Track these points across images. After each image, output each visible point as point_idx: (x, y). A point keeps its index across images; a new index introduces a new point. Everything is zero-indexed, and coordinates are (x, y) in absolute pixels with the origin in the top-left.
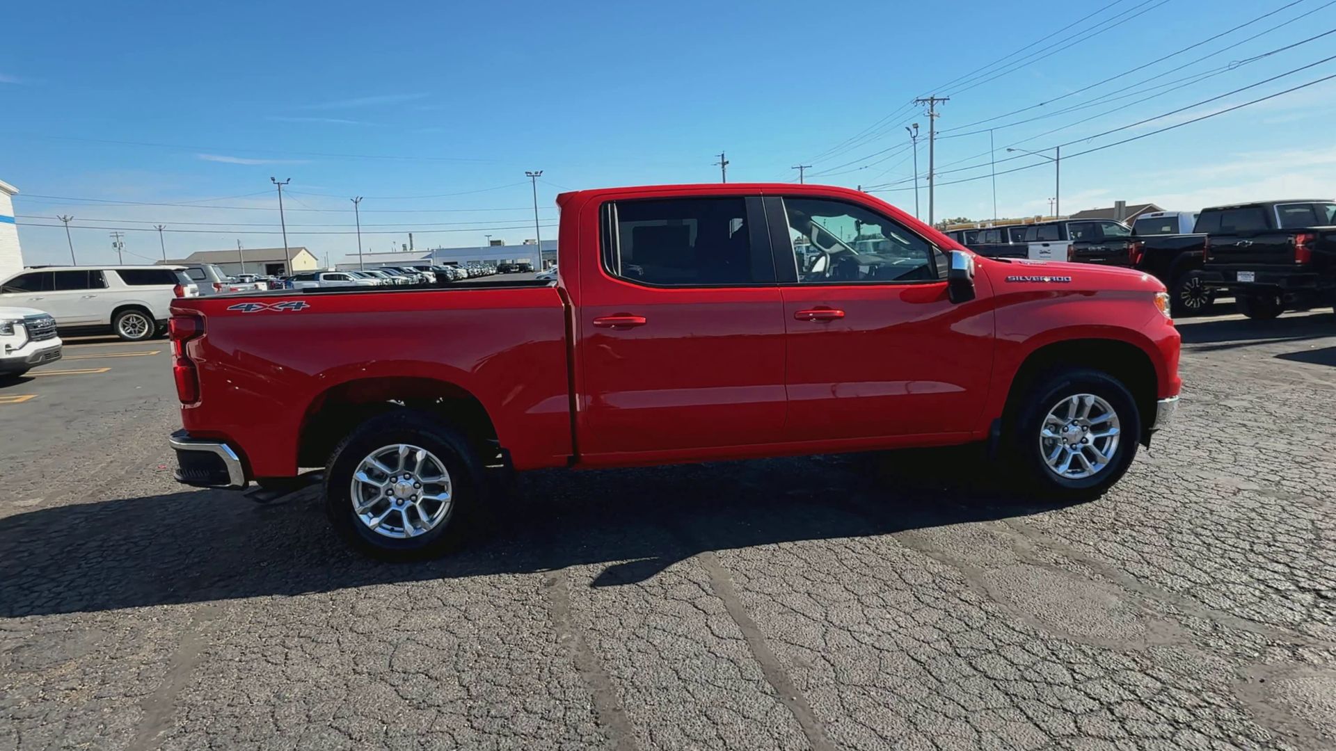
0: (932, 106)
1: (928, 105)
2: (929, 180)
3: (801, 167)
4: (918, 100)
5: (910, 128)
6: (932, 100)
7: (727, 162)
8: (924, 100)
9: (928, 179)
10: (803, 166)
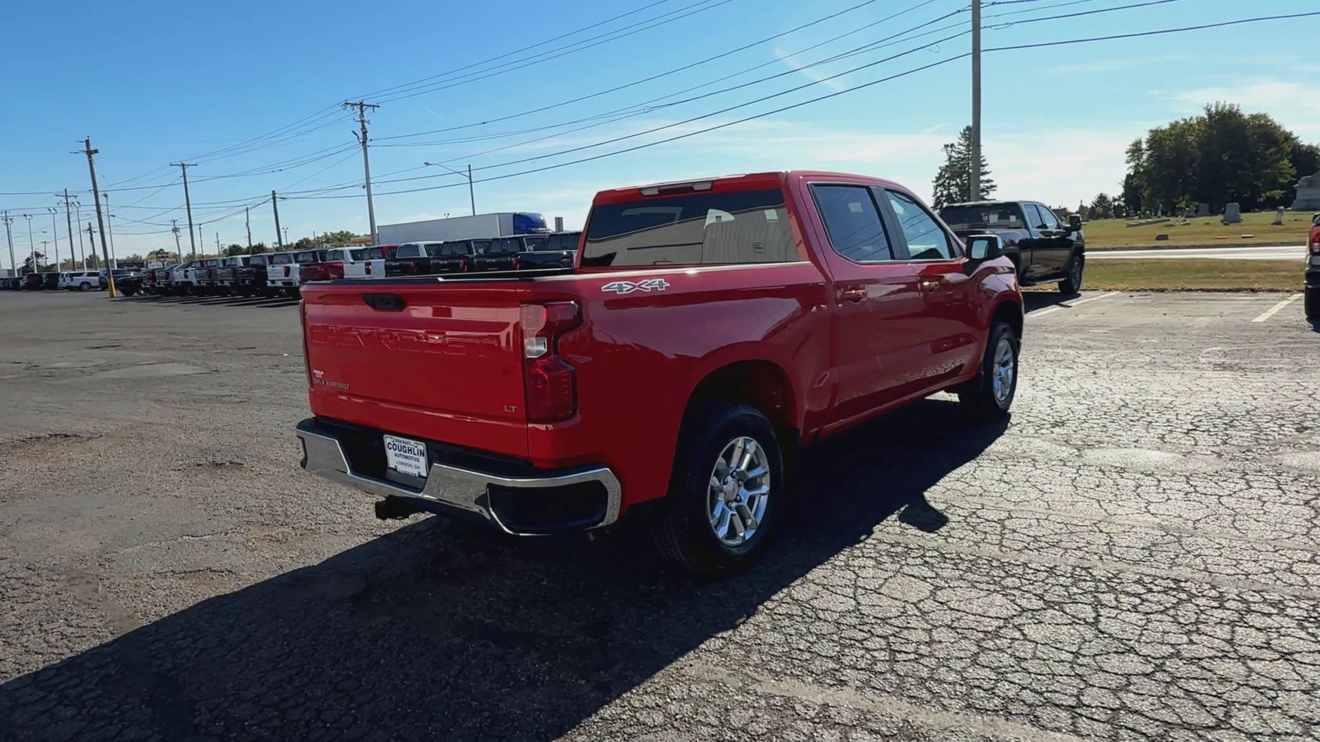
0: (362, 112)
1: (357, 109)
2: (366, 189)
3: (183, 165)
4: (347, 104)
5: (357, 132)
6: (361, 105)
7: (96, 151)
8: (352, 105)
9: (364, 187)
10: (185, 163)
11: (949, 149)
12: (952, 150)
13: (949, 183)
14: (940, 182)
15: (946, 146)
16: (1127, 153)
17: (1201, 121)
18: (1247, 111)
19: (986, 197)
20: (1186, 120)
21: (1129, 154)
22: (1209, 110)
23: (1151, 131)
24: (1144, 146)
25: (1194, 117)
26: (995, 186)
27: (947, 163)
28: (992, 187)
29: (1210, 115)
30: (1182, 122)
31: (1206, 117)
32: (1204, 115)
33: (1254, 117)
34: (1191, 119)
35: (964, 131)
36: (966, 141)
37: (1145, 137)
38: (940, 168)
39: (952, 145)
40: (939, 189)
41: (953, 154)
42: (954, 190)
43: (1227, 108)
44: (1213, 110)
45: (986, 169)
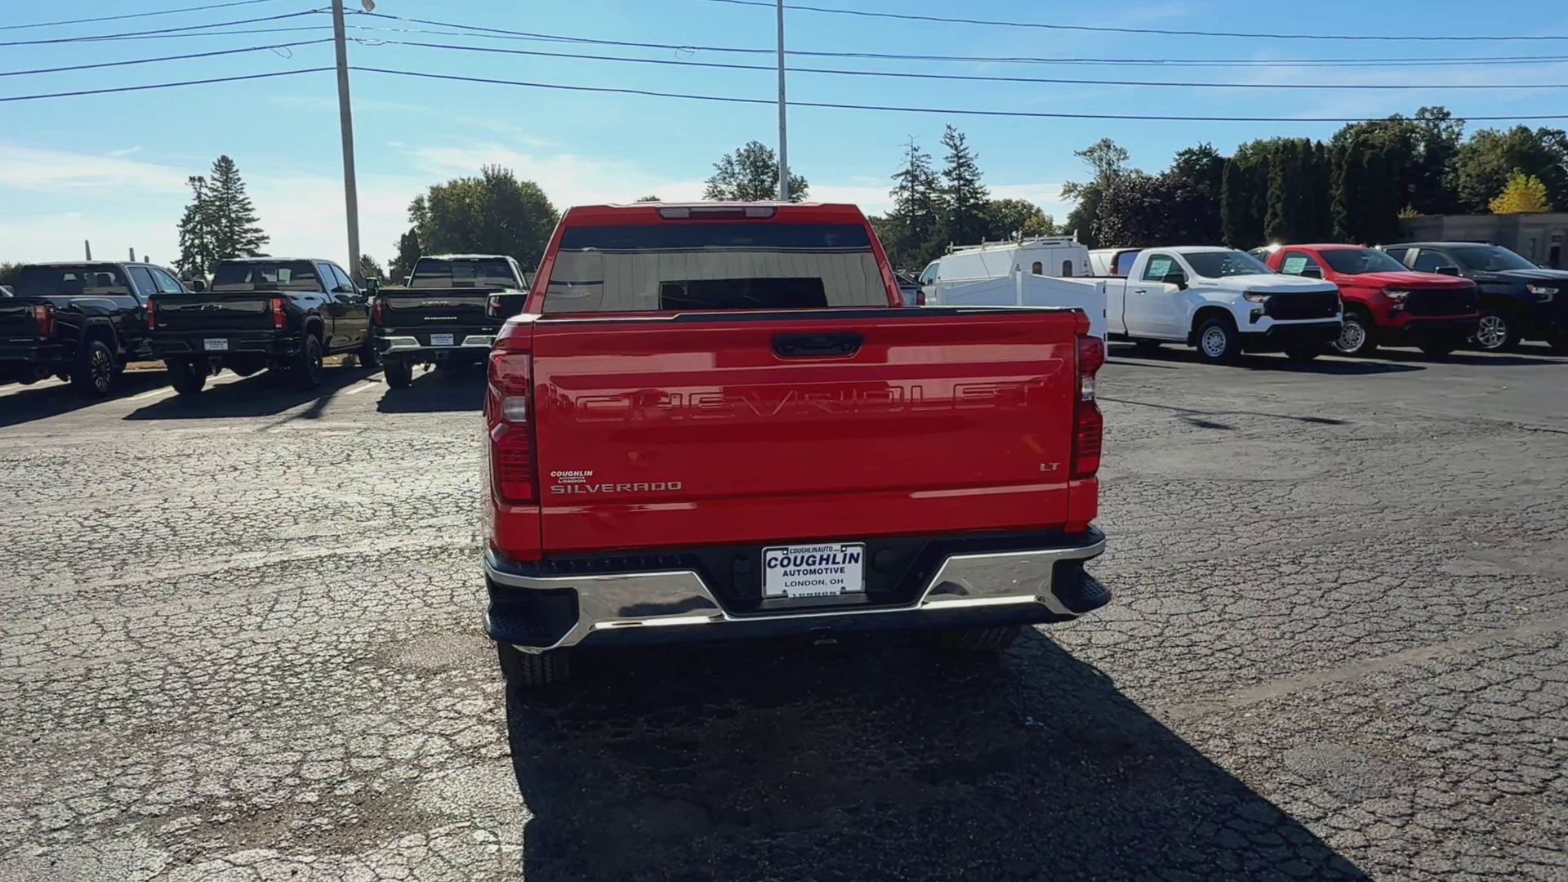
11: (197, 183)
12: (201, 186)
13: (201, 229)
14: (189, 227)
15: (192, 179)
16: (410, 210)
17: (478, 183)
18: (520, 178)
19: (256, 251)
20: (463, 180)
21: (412, 212)
22: (486, 173)
23: (432, 188)
24: (427, 204)
25: (472, 179)
26: (268, 238)
27: (196, 203)
28: (263, 238)
29: (487, 177)
30: (460, 182)
31: (484, 179)
32: (482, 177)
33: (527, 185)
34: (469, 179)
35: (219, 162)
36: (221, 174)
37: (427, 194)
38: (187, 208)
39: (201, 179)
40: (187, 236)
41: (204, 190)
42: (208, 238)
43: (502, 172)
44: (490, 172)
45: (253, 215)
